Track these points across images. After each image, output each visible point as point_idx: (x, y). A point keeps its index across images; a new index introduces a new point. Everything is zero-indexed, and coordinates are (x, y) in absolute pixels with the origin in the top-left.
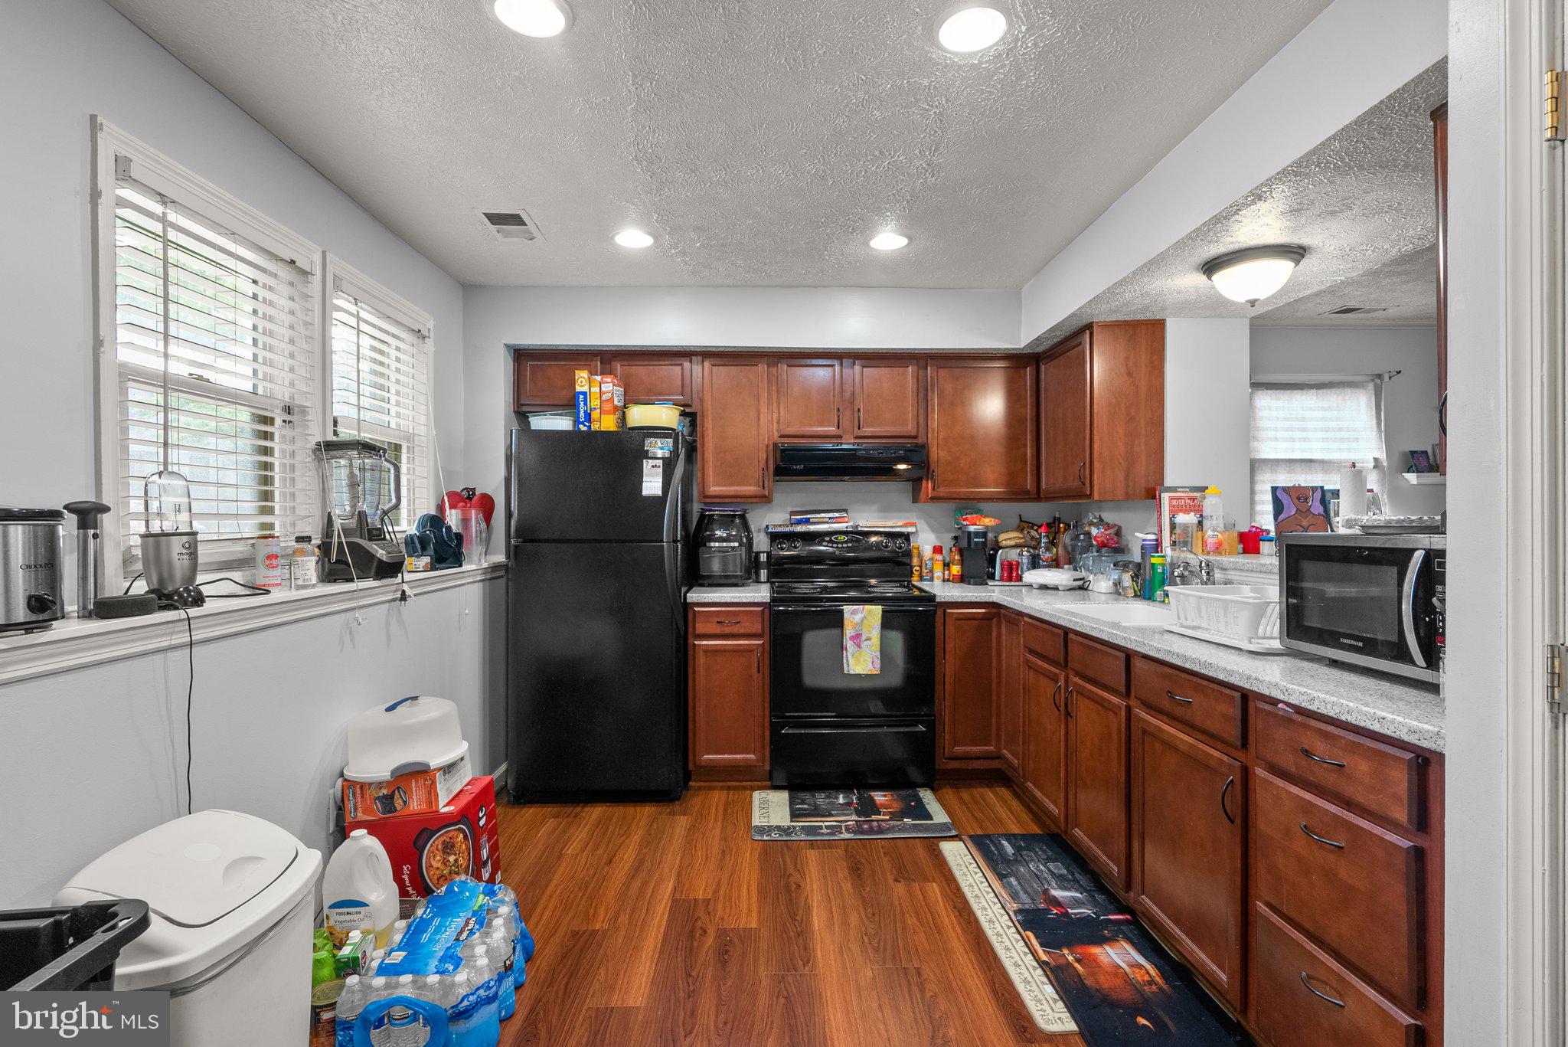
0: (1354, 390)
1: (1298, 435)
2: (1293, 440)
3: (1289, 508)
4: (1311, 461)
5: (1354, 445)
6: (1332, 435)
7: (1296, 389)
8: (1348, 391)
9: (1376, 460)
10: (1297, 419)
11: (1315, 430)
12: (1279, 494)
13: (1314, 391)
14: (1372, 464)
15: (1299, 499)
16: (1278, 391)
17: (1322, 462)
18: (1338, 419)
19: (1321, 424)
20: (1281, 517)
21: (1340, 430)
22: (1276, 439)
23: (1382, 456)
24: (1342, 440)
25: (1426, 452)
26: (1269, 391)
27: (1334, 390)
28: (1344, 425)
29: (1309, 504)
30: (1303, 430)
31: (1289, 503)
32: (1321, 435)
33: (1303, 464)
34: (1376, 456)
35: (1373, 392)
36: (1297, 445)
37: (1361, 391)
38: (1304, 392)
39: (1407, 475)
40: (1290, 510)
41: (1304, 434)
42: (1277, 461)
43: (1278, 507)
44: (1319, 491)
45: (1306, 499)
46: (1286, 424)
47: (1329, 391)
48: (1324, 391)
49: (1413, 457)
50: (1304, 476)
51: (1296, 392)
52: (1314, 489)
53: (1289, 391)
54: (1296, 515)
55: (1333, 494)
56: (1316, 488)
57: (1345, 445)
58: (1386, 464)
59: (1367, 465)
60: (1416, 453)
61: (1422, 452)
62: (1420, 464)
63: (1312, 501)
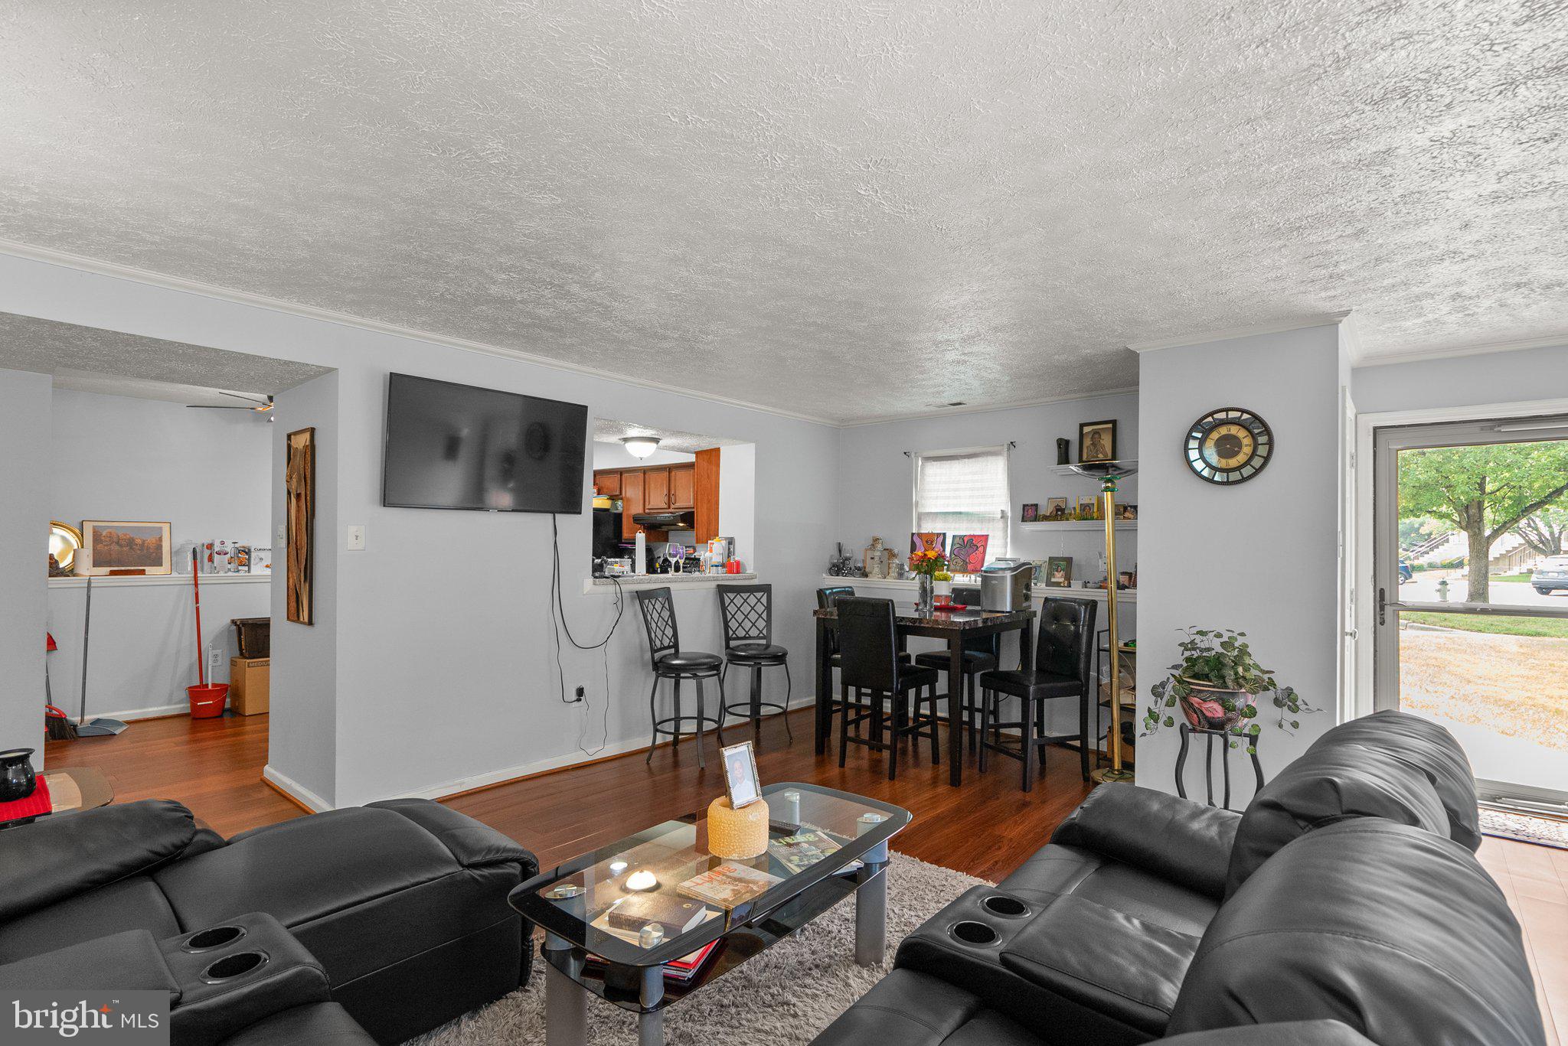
0: (994, 458)
1: (951, 494)
2: (948, 498)
3: (920, 548)
4: (960, 513)
5: (990, 501)
6: (976, 493)
7: (954, 460)
8: (990, 458)
9: (1002, 512)
10: (954, 482)
11: (966, 489)
12: (916, 539)
13: (966, 460)
14: (999, 516)
15: (927, 542)
16: (941, 462)
17: (967, 514)
18: (981, 481)
19: (969, 485)
21: (982, 488)
22: (937, 498)
23: (1008, 509)
24: (982, 497)
25: (1036, 505)
26: (937, 463)
27: (980, 459)
28: (986, 484)
29: (934, 546)
30: (956, 490)
31: (921, 545)
32: (968, 493)
34: (1004, 508)
35: (1007, 458)
36: (952, 501)
37: (1000, 457)
38: (961, 461)
39: (1022, 524)
41: (957, 493)
42: (937, 514)
43: (913, 548)
44: (942, 536)
45: (933, 542)
46: (946, 486)
47: (977, 459)
48: (973, 459)
49: (1027, 510)
50: (953, 524)
52: (938, 535)
53: (950, 462)
55: (960, 538)
56: (941, 534)
57: (983, 501)
58: (1009, 514)
59: (995, 516)
60: (1027, 505)
61: (1032, 505)
62: (1028, 515)
63: (936, 544)
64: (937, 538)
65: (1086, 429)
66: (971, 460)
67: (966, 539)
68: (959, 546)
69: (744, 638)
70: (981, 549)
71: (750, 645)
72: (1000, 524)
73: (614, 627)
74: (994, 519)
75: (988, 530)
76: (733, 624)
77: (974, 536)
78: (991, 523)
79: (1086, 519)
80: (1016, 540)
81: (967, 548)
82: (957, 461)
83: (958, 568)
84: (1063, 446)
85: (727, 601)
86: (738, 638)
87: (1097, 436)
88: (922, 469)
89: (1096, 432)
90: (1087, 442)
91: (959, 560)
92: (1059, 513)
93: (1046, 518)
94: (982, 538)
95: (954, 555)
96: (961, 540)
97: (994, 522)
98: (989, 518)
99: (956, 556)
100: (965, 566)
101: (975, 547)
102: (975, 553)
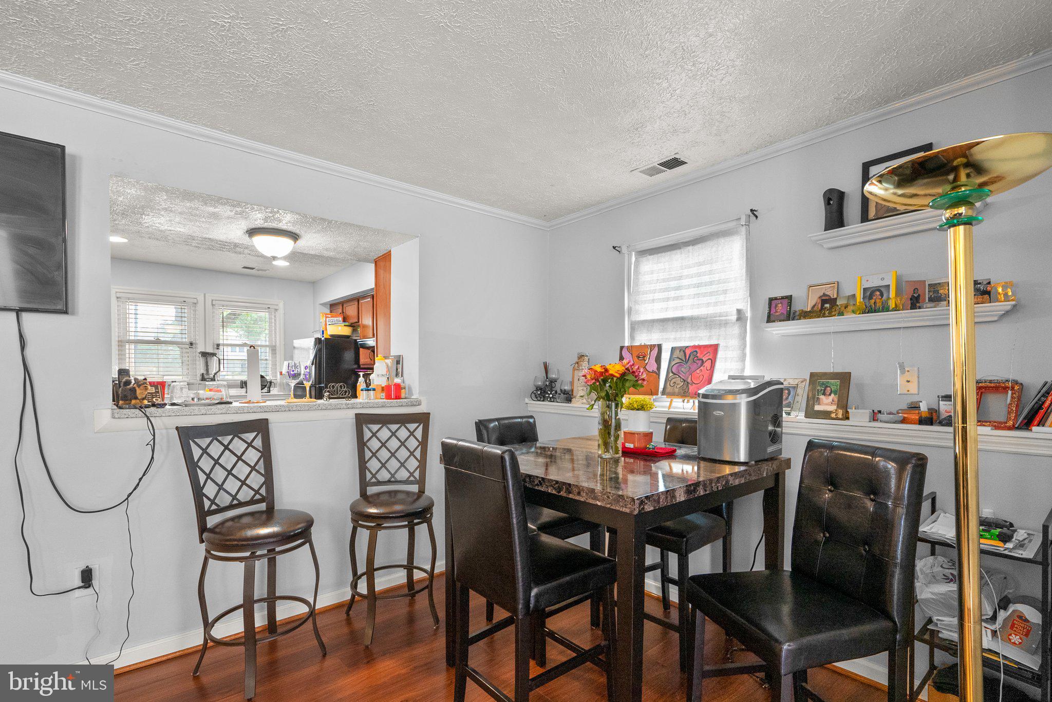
0: (728, 239)
1: (672, 294)
2: (668, 299)
4: (682, 319)
5: (721, 298)
6: (703, 290)
7: (675, 249)
8: (722, 240)
9: (739, 312)
10: (675, 279)
11: (689, 286)
12: (625, 353)
13: (690, 248)
14: (734, 317)
15: (638, 357)
16: (659, 255)
17: (690, 318)
18: (710, 272)
19: (695, 281)
21: (711, 283)
22: (653, 301)
23: (746, 307)
24: (711, 294)
25: (790, 297)
26: (654, 256)
27: (708, 244)
28: (716, 277)
30: (678, 288)
32: (693, 291)
33: (675, 322)
34: (738, 308)
36: (671, 304)
37: (735, 238)
38: (684, 250)
41: (678, 293)
42: (653, 322)
45: (644, 357)
46: (664, 285)
47: (704, 245)
48: (700, 246)
49: (770, 305)
50: (673, 333)
51: (675, 252)
53: (669, 253)
55: (680, 350)
57: (713, 299)
58: (748, 313)
59: (729, 318)
60: (776, 299)
61: (783, 298)
62: (776, 312)
63: (649, 359)
64: (651, 351)
65: (875, 170)
66: (696, 247)
67: (688, 352)
68: (678, 361)
69: (389, 482)
70: (708, 364)
71: (396, 492)
72: (736, 330)
73: (140, 479)
74: (726, 324)
75: (718, 340)
76: (374, 465)
77: (699, 347)
78: (723, 329)
79: (875, 311)
80: (761, 350)
81: (689, 363)
82: (678, 251)
83: (677, 390)
84: (835, 200)
85: (367, 434)
86: (379, 483)
88: (637, 266)
91: (678, 380)
92: (827, 306)
93: (805, 315)
94: (710, 349)
95: (672, 372)
96: (682, 352)
97: (725, 327)
98: (720, 320)
99: (675, 374)
100: (685, 387)
101: (701, 361)
102: (698, 371)
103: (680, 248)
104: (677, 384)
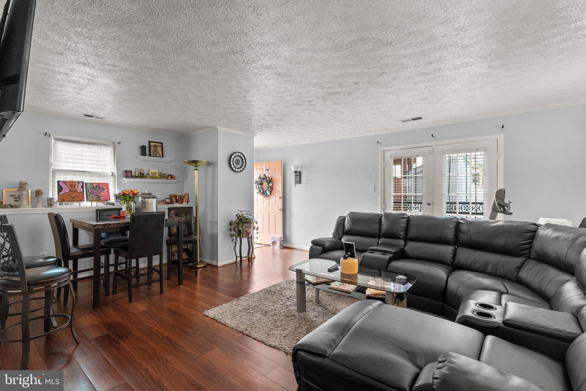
0: (105, 147)
1: (78, 161)
2: (76, 163)
3: (65, 189)
4: (84, 172)
5: (104, 167)
6: (95, 162)
7: (78, 143)
8: (103, 147)
9: (112, 173)
10: (79, 155)
11: (87, 160)
12: (60, 184)
13: (87, 145)
14: (111, 174)
15: (71, 186)
16: (70, 143)
17: (89, 172)
18: (98, 157)
19: (90, 158)
20: (60, 194)
21: (98, 161)
22: (67, 162)
23: (115, 172)
24: (99, 165)
25: (131, 171)
26: (65, 143)
27: (96, 146)
28: (100, 159)
29: (76, 188)
30: (81, 159)
31: (66, 187)
32: (89, 162)
33: (81, 173)
34: (113, 171)
35: (113, 148)
36: (78, 165)
37: (108, 147)
38: (83, 145)
39: (125, 179)
40: (66, 190)
41: (81, 161)
43: (60, 189)
45: (74, 186)
46: (73, 157)
47: (94, 146)
48: (92, 146)
49: (126, 173)
50: (80, 177)
51: (79, 144)
52: (79, 182)
53: (75, 144)
54: (69, 192)
55: (90, 184)
56: (80, 182)
57: (100, 167)
58: (116, 174)
59: (109, 174)
60: (127, 171)
61: (130, 171)
62: (128, 175)
63: (78, 187)
64: (78, 184)
65: (152, 144)
66: (90, 146)
67: (95, 185)
68: (90, 188)
70: (106, 190)
72: (112, 178)
74: (107, 176)
75: (103, 181)
77: (100, 183)
79: (153, 178)
80: (119, 185)
81: (97, 189)
82: (80, 145)
83: (94, 199)
84: (143, 148)
87: (156, 147)
88: (55, 144)
89: (155, 146)
90: (152, 149)
91: (94, 196)
92: (142, 175)
94: (105, 185)
95: (89, 192)
96: (91, 185)
97: (107, 177)
98: (104, 175)
99: (91, 193)
100: (98, 198)
101: (102, 189)
102: (103, 192)
103: (82, 144)
104: (94, 197)
